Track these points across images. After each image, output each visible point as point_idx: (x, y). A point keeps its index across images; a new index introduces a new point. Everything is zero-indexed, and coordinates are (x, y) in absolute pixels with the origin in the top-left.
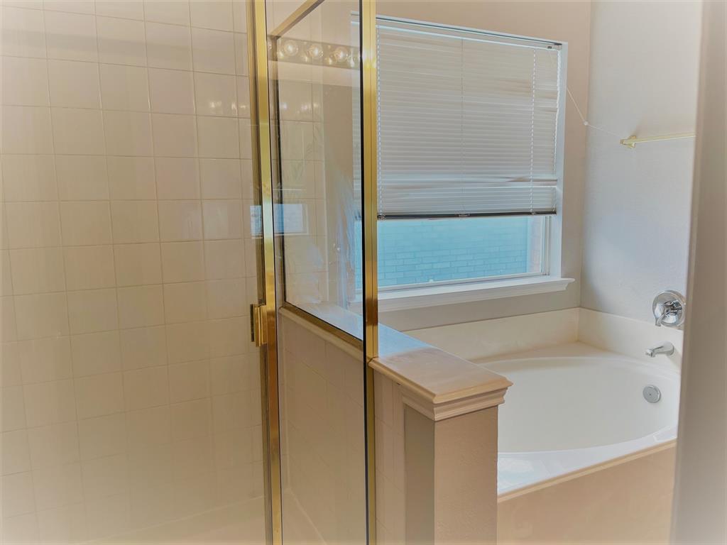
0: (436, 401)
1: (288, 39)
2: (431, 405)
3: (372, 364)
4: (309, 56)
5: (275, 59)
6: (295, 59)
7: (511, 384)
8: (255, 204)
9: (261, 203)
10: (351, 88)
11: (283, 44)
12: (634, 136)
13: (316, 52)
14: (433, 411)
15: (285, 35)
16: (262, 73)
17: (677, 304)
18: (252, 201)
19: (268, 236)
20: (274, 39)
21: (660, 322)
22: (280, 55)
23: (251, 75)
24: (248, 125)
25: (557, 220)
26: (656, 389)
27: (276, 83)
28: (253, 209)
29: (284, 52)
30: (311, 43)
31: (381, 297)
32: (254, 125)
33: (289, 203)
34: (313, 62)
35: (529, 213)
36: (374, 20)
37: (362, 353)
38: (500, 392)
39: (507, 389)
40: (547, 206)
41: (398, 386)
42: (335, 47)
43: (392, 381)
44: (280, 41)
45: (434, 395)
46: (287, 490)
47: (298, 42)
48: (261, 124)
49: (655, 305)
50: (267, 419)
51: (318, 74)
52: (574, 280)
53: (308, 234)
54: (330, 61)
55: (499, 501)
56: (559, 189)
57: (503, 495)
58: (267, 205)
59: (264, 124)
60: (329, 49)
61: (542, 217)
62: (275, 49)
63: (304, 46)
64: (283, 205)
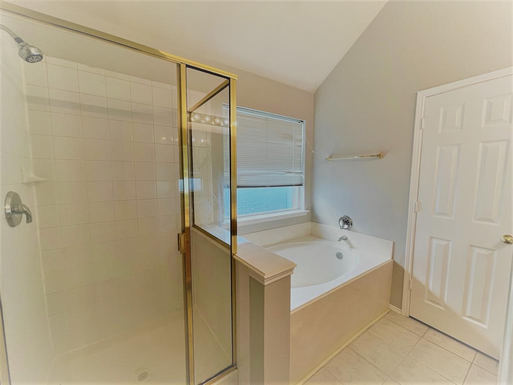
0: (265, 277)
1: (195, 113)
2: (263, 279)
3: (234, 257)
4: (204, 120)
5: (190, 121)
6: (199, 122)
7: (296, 266)
8: (181, 179)
9: (183, 179)
10: (223, 134)
11: (194, 115)
12: (331, 157)
13: (208, 119)
14: (264, 281)
15: (194, 112)
16: (185, 126)
17: (348, 220)
18: (179, 178)
19: (186, 192)
20: (190, 113)
21: (342, 228)
22: (192, 119)
23: (179, 127)
24: (178, 148)
25: (302, 188)
26: (341, 253)
27: (191, 131)
28: (180, 181)
29: (194, 119)
30: (205, 115)
31: (238, 220)
32: (180, 147)
33: (195, 178)
34: (207, 123)
35: (293, 186)
36: (235, 108)
37: (230, 251)
38: (291, 270)
39: (294, 268)
40: (299, 183)
41: (246, 268)
42: (215, 117)
43: (244, 266)
44: (192, 113)
45: (264, 274)
46: (195, 306)
47: (200, 115)
48: (184, 146)
49: (339, 221)
50: (185, 273)
51: (209, 128)
52: (309, 211)
53: (203, 190)
54: (213, 123)
55: (291, 313)
56: (303, 176)
57: (293, 310)
58: (186, 179)
59: (185, 147)
60: (213, 118)
61: (297, 187)
62: (190, 116)
63: (203, 116)
64: (194, 179)
